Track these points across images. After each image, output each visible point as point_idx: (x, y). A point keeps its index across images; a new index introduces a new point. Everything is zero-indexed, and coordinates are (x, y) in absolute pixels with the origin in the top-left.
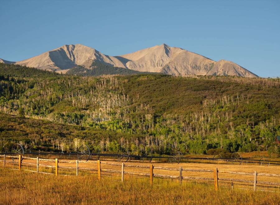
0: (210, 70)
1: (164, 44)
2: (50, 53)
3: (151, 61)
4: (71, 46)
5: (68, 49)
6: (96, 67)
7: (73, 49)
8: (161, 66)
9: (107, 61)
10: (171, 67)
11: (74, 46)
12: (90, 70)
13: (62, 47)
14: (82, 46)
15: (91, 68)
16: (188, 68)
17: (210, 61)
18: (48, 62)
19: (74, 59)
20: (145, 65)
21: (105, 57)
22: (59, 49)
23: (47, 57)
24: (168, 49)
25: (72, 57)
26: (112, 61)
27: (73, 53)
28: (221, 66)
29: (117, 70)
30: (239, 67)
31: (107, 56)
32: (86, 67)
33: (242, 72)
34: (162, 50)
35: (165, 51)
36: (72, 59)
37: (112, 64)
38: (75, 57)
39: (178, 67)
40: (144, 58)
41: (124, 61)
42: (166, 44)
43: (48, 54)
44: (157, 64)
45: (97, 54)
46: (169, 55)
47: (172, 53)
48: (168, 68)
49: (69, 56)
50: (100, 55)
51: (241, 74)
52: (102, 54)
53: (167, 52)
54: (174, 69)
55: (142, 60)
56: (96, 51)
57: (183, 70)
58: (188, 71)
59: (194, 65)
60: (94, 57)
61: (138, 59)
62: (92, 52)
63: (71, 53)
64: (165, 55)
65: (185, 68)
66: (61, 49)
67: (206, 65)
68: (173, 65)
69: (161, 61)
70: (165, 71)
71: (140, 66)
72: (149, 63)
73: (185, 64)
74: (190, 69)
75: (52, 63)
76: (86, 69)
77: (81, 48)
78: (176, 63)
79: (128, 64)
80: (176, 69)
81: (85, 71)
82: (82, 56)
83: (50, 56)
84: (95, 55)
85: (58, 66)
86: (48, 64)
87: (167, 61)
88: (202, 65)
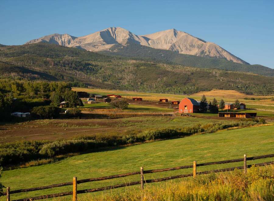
0: (200, 48)
1: (174, 29)
2: (101, 32)
3: (165, 40)
4: (114, 28)
5: (112, 30)
6: (129, 45)
7: (115, 31)
8: (171, 43)
9: (137, 39)
10: (176, 45)
11: (116, 29)
12: (125, 46)
13: (108, 29)
14: (121, 29)
15: (126, 45)
16: (187, 46)
17: (201, 42)
18: (99, 39)
19: (116, 37)
20: (160, 43)
21: (135, 36)
22: (106, 30)
23: (99, 35)
24: (176, 32)
25: (114, 35)
26: (139, 39)
27: (115, 33)
28: (208, 46)
29: (142, 47)
30: (219, 47)
31: (137, 36)
32: (122, 45)
33: (220, 50)
34: (172, 33)
35: (174, 33)
36: (114, 37)
37: (139, 42)
38: (116, 36)
39: (181, 45)
40: (160, 37)
41: (147, 39)
42: (175, 29)
43: (100, 33)
44: (168, 42)
45: (130, 34)
46: (177, 36)
47: (179, 35)
48: (175, 45)
49: (112, 35)
50: (132, 35)
51: (219, 51)
52: (133, 35)
53: (175, 34)
54: (178, 46)
55: (159, 39)
56: (130, 33)
57: (184, 47)
58: (187, 48)
59: (191, 44)
60: (128, 37)
61: (156, 38)
62: (127, 33)
63: (114, 33)
64: (174, 36)
65: (185, 46)
66: (107, 30)
67: (199, 45)
68: (178, 43)
69: (171, 41)
70: (173, 47)
71: (157, 43)
72: (163, 41)
73: (185, 44)
74: (188, 47)
75: (102, 40)
76: (123, 46)
77: (120, 30)
78: (179, 43)
79: (150, 42)
80: (179, 46)
81: (122, 47)
82: (121, 35)
83: (100, 35)
84: (129, 35)
85: (105, 42)
86: (99, 40)
87: (175, 40)
88: (196, 45)
